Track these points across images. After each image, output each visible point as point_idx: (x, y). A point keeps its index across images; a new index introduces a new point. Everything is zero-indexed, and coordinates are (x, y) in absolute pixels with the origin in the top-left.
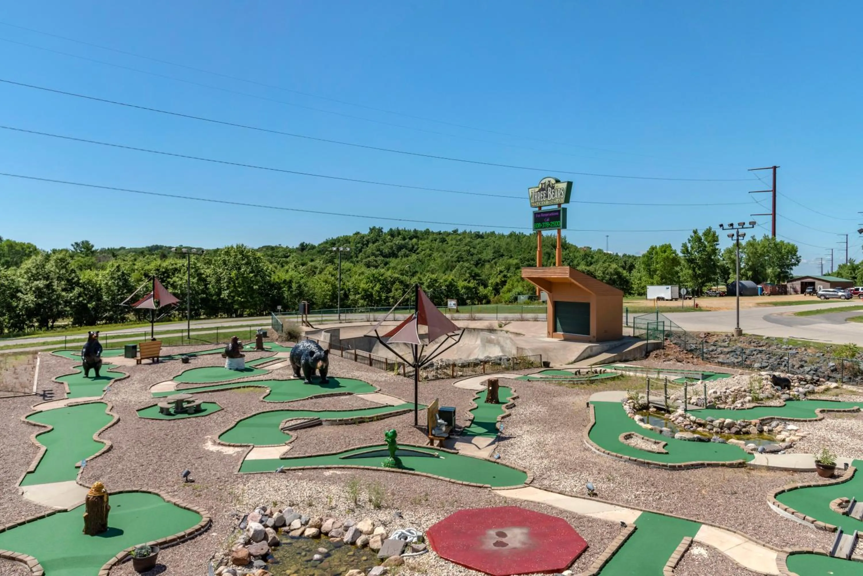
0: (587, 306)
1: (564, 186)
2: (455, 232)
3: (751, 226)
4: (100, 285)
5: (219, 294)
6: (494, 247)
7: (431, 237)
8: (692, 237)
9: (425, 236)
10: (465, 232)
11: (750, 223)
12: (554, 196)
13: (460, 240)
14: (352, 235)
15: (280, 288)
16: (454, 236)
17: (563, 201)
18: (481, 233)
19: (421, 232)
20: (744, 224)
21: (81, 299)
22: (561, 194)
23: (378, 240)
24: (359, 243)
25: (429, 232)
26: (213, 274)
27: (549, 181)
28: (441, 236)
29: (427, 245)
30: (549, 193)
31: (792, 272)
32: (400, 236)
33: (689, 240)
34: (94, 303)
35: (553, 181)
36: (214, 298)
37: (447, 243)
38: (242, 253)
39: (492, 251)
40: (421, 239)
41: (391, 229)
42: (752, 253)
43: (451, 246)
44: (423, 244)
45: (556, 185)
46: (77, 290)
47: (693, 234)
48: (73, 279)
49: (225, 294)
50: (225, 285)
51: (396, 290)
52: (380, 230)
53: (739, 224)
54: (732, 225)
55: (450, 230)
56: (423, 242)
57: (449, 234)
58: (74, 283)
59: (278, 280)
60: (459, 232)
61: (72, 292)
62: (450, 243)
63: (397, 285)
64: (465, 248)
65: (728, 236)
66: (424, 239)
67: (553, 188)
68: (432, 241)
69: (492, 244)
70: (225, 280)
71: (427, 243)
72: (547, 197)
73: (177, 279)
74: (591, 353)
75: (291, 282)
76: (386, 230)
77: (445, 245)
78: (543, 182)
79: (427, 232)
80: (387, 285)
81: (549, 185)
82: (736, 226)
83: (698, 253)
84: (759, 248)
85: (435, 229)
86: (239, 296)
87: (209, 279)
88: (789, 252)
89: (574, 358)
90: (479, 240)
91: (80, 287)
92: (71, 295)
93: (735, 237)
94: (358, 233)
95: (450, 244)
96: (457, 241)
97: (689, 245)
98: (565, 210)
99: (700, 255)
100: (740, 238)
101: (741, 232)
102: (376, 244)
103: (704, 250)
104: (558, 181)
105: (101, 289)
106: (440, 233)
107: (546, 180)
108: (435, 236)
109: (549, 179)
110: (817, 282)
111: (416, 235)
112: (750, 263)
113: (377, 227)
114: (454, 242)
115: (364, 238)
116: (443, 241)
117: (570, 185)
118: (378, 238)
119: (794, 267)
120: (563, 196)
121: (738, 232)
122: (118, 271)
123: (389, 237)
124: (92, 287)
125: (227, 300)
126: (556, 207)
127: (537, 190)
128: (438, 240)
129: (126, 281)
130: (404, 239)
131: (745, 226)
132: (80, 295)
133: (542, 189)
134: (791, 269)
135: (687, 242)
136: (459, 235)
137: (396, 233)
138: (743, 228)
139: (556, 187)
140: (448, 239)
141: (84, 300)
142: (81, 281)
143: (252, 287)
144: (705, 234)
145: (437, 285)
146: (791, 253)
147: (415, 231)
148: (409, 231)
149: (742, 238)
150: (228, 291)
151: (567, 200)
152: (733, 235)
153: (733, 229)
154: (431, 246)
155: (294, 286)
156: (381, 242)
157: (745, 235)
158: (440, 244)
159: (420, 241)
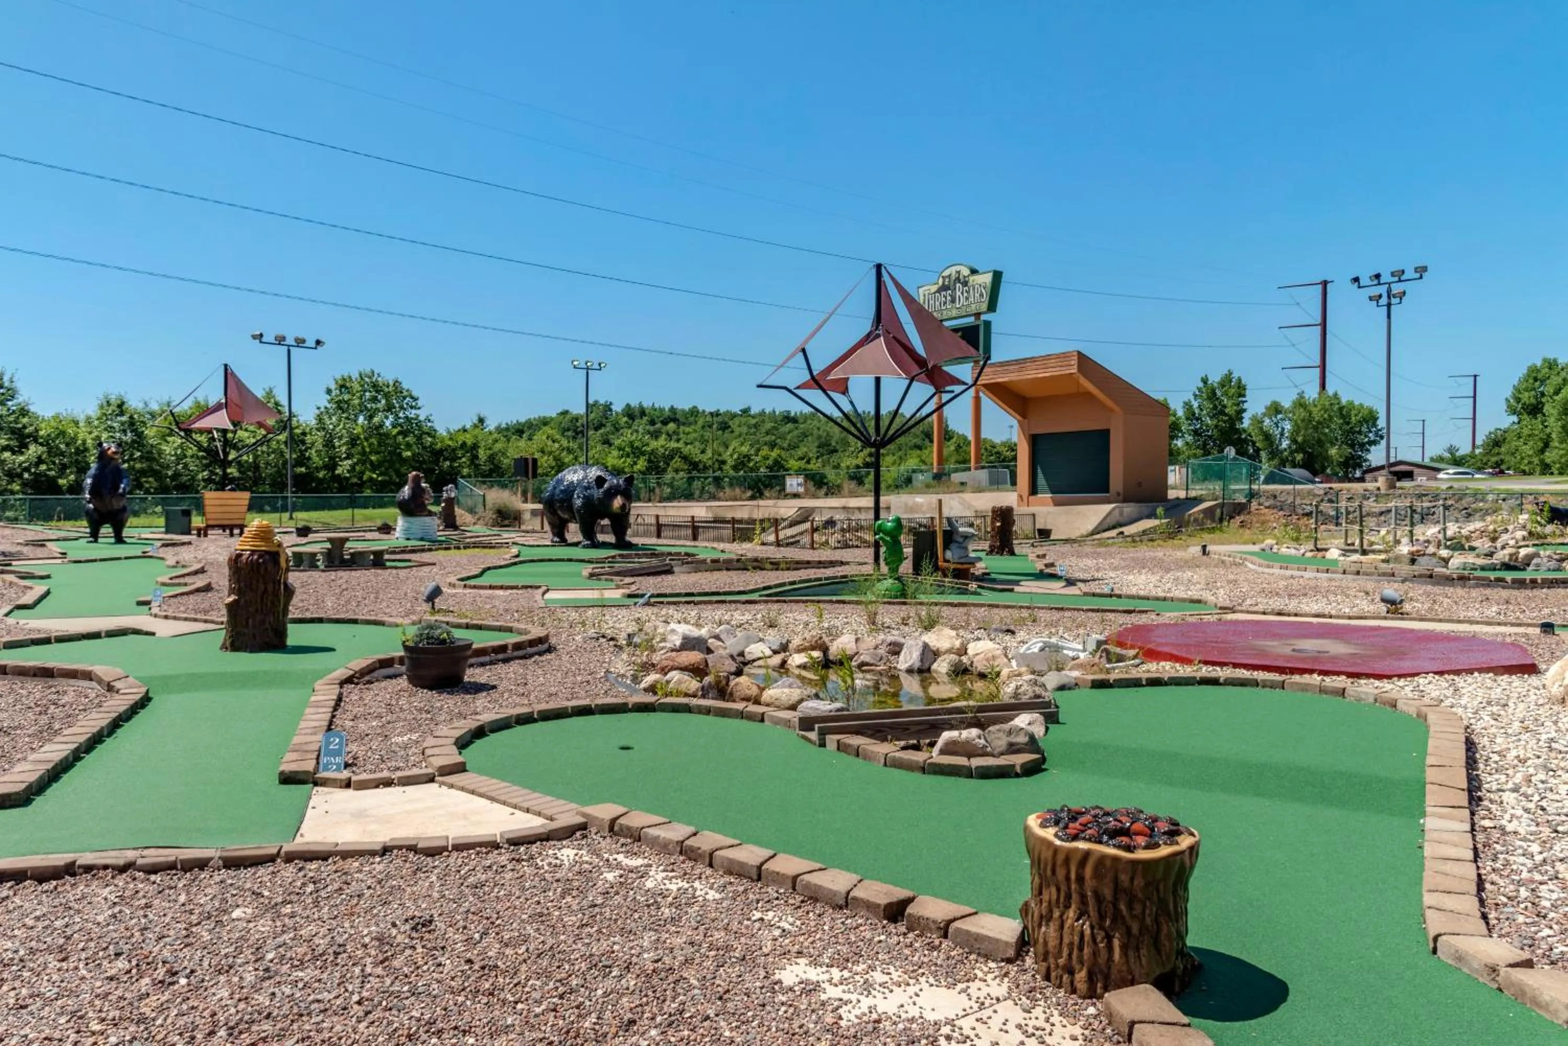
0: (1104, 435)
1: (987, 279)
2: (746, 411)
3: (1418, 275)
4: (84, 442)
5: (331, 466)
6: (819, 437)
7: (701, 422)
8: (1200, 390)
9: (692, 419)
10: (762, 413)
11: (1416, 270)
12: (967, 299)
13: (756, 426)
14: (554, 415)
15: (454, 459)
16: (743, 420)
17: (984, 307)
18: (793, 414)
19: (683, 411)
20: (1403, 272)
21: (43, 467)
22: (982, 295)
23: (604, 426)
24: (568, 430)
25: (698, 412)
26: (318, 430)
27: (959, 272)
28: (720, 419)
29: (695, 435)
30: (958, 293)
31: (1369, 457)
32: (645, 418)
33: (1195, 396)
34: (72, 477)
35: (965, 272)
36: (321, 475)
37: (732, 432)
38: (376, 387)
39: (816, 444)
40: (684, 424)
41: (628, 405)
42: (1303, 420)
43: (740, 436)
44: (688, 433)
45: (971, 278)
46: (34, 450)
47: (1201, 385)
48: (25, 427)
49: (343, 468)
50: (344, 449)
51: (677, 471)
52: (608, 407)
53: (1393, 274)
54: (1378, 276)
55: (736, 409)
56: (687, 429)
57: (734, 416)
58: (29, 436)
59: (450, 443)
60: (752, 412)
61: (22, 453)
62: (737, 431)
63: (676, 462)
64: (767, 438)
65: (1371, 299)
66: (690, 424)
67: (965, 284)
68: (703, 427)
69: (815, 431)
70: (344, 440)
71: (695, 431)
72: (953, 301)
73: (246, 434)
74: (1122, 520)
75: (475, 447)
76: (618, 407)
77: (727, 434)
78: (946, 273)
79: (694, 412)
80: (658, 462)
81: (958, 279)
82: (1386, 278)
83: (1211, 418)
84: (1315, 411)
85: (707, 406)
86: (373, 471)
87: (308, 439)
88: (1365, 420)
89: (1090, 527)
90: (790, 426)
91: (41, 444)
92: (22, 458)
93: (1384, 301)
94: (565, 413)
95: (737, 433)
96: (749, 427)
97: (1195, 404)
98: (988, 324)
99: (1215, 422)
100: (1393, 301)
101: (1396, 288)
102: (602, 431)
103: (1222, 413)
104: (974, 272)
105: (86, 450)
106: (717, 414)
107: (952, 271)
108: (709, 419)
109: (958, 268)
110: (1416, 471)
111: (673, 417)
112: (1300, 439)
113: (602, 402)
114: (744, 429)
115: (577, 420)
116: (724, 427)
117: (997, 276)
118: (604, 421)
119: (1373, 448)
120: (986, 298)
121: (1389, 292)
122: (122, 414)
123: (625, 419)
124: (67, 445)
125: (347, 479)
126: (972, 319)
127: (934, 288)
128: (715, 426)
129: (140, 435)
130: (652, 423)
131: (1403, 278)
132: (40, 461)
133: (944, 288)
134: (1368, 450)
135: (1192, 398)
136: (753, 417)
137: (637, 413)
138: (1400, 281)
139: (970, 283)
140: (734, 424)
141: (49, 470)
142: (42, 433)
143: (400, 454)
144: (1222, 385)
145: (751, 464)
146: (1367, 422)
147: (672, 409)
148: (662, 410)
149: (1398, 300)
150: (350, 462)
151: (992, 307)
152: (1380, 296)
153: (1379, 284)
154: (702, 436)
155: (482, 454)
156: (609, 428)
157: (1404, 293)
158: (720, 432)
159: (682, 428)
